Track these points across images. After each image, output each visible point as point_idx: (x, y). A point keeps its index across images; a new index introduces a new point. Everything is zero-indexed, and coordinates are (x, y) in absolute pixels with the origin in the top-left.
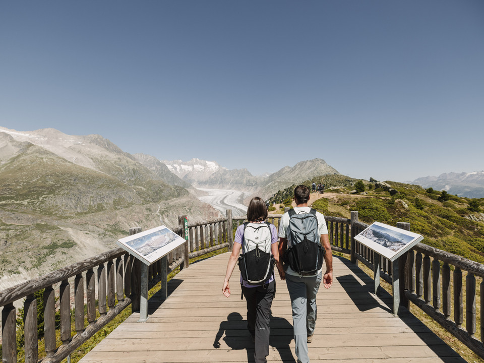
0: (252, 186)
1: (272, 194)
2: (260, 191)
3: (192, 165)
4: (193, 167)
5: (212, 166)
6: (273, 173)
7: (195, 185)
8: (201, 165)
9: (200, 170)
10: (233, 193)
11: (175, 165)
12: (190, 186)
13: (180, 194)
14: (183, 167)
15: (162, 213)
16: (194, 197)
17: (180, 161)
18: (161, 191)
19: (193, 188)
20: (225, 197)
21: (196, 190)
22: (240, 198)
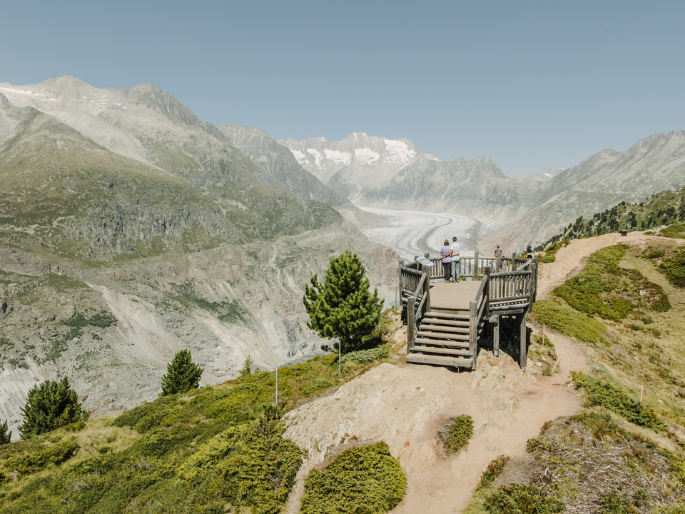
0: (504, 203)
1: (558, 227)
2: (525, 217)
3: (351, 150)
4: (353, 155)
5: (400, 151)
6: (563, 169)
7: (356, 199)
8: (372, 148)
9: (369, 162)
10: (451, 220)
11: (310, 151)
12: (345, 201)
13: (321, 221)
14: (329, 153)
15: (282, 265)
16: (355, 230)
17: (323, 139)
18: (280, 213)
19: (352, 207)
20: (431, 232)
21: (358, 212)
22: (468, 236)
